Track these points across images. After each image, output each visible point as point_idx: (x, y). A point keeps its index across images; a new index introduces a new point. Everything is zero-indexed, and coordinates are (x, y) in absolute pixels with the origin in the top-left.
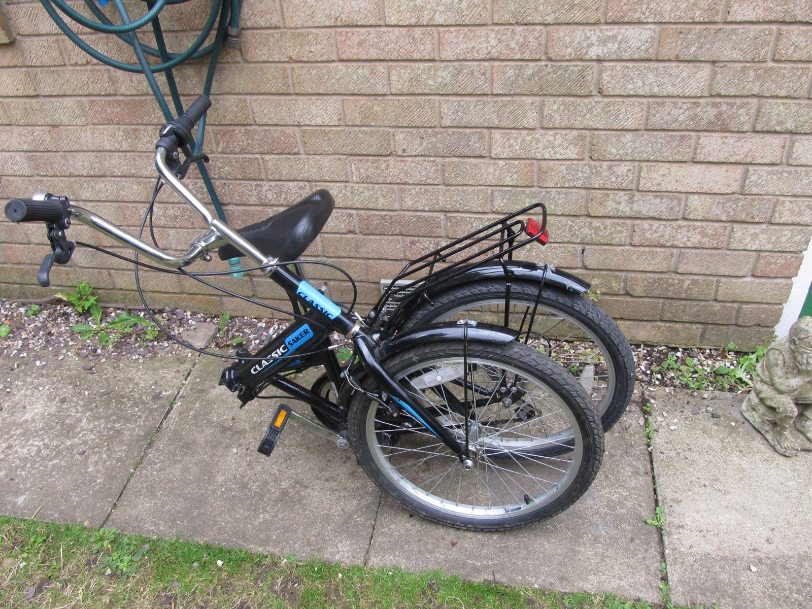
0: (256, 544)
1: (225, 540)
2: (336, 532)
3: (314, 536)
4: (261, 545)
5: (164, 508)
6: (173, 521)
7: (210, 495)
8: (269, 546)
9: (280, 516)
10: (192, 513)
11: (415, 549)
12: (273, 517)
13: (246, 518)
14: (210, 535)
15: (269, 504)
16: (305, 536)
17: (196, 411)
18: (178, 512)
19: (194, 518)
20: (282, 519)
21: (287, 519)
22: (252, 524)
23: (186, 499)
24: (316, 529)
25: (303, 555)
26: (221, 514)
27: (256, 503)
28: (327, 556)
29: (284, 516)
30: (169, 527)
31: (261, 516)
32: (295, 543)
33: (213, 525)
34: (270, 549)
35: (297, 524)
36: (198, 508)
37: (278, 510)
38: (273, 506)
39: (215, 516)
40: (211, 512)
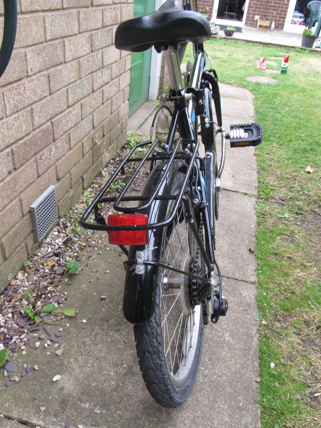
0: (251, 341)
1: (252, 363)
2: (234, 296)
3: (239, 307)
4: (252, 338)
5: (227, 422)
6: (240, 409)
7: (210, 379)
8: (251, 333)
9: (225, 326)
10: (230, 393)
11: (242, 261)
12: (227, 331)
13: (230, 349)
14: (250, 375)
15: (216, 334)
16: (241, 312)
17: (95, 406)
18: (230, 407)
19: (234, 390)
20: (228, 325)
21: (228, 322)
22: (235, 344)
23: (215, 401)
24: (234, 306)
25: (255, 313)
26: (228, 368)
27: (215, 342)
28: (253, 301)
29: (225, 324)
30: (247, 412)
31: (227, 339)
32: (246, 318)
33: (240, 373)
34: (254, 332)
35: (231, 316)
36: (224, 389)
37: (221, 328)
38: (217, 331)
39: (230, 373)
40: (227, 376)
